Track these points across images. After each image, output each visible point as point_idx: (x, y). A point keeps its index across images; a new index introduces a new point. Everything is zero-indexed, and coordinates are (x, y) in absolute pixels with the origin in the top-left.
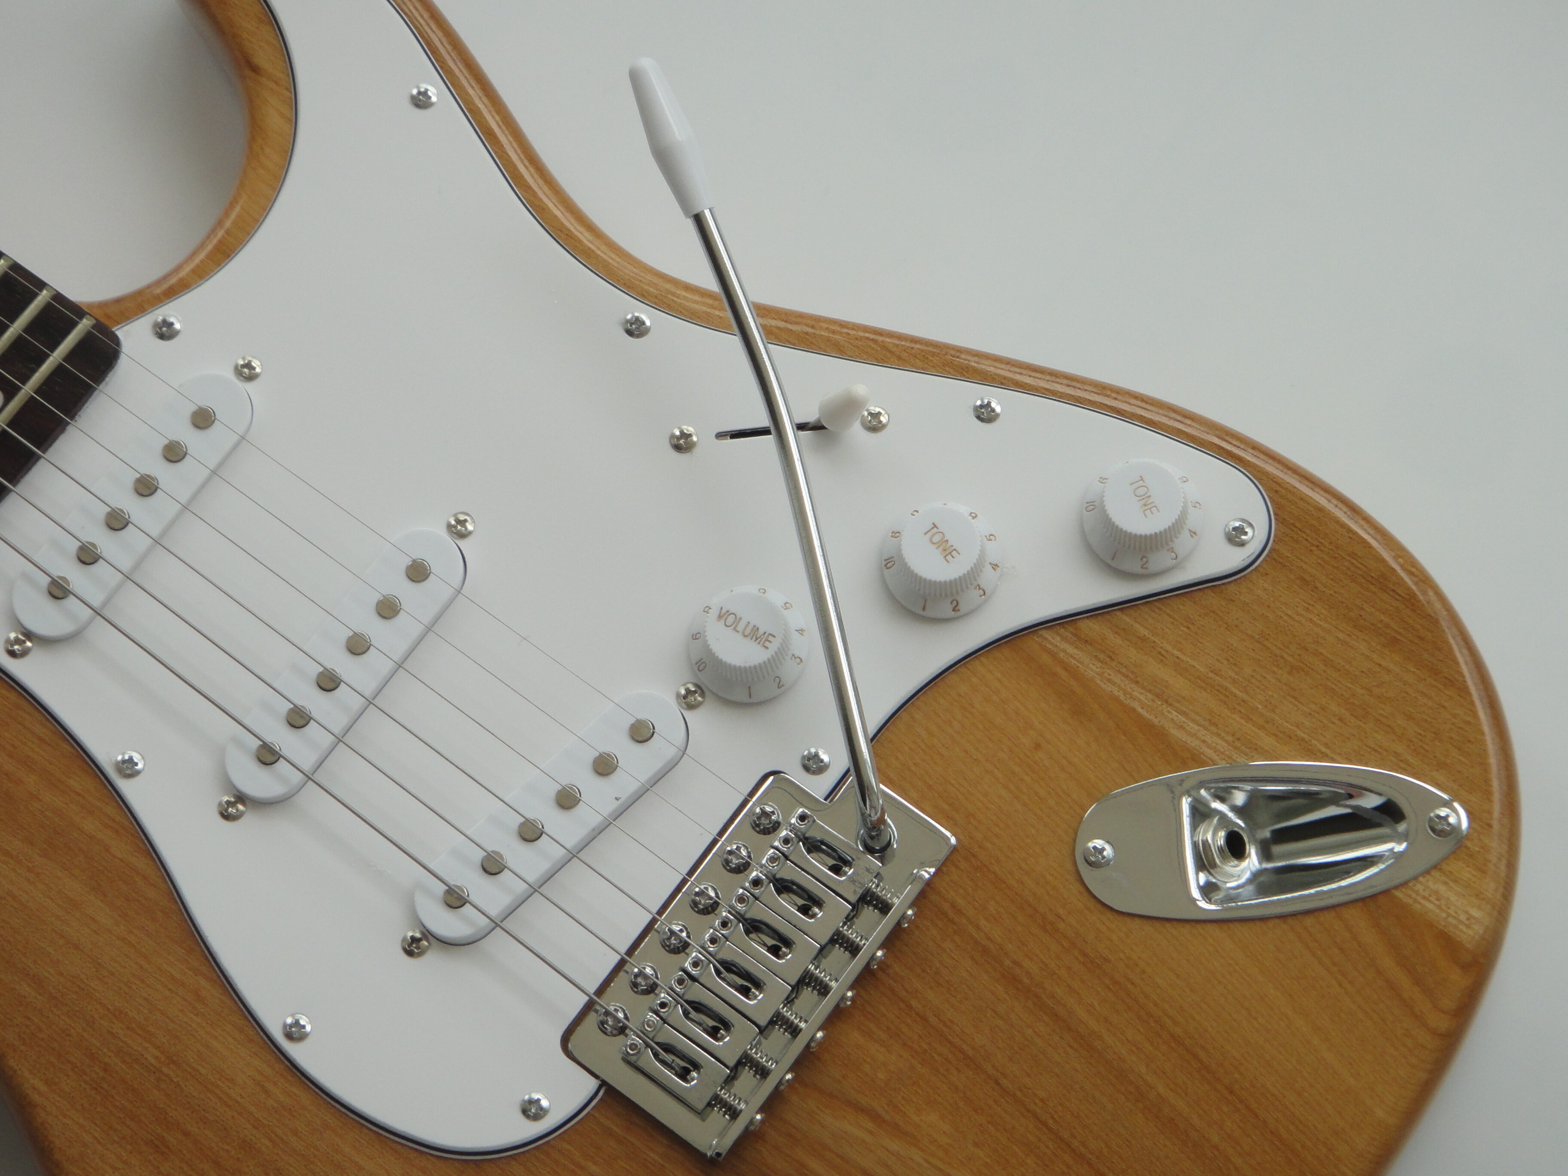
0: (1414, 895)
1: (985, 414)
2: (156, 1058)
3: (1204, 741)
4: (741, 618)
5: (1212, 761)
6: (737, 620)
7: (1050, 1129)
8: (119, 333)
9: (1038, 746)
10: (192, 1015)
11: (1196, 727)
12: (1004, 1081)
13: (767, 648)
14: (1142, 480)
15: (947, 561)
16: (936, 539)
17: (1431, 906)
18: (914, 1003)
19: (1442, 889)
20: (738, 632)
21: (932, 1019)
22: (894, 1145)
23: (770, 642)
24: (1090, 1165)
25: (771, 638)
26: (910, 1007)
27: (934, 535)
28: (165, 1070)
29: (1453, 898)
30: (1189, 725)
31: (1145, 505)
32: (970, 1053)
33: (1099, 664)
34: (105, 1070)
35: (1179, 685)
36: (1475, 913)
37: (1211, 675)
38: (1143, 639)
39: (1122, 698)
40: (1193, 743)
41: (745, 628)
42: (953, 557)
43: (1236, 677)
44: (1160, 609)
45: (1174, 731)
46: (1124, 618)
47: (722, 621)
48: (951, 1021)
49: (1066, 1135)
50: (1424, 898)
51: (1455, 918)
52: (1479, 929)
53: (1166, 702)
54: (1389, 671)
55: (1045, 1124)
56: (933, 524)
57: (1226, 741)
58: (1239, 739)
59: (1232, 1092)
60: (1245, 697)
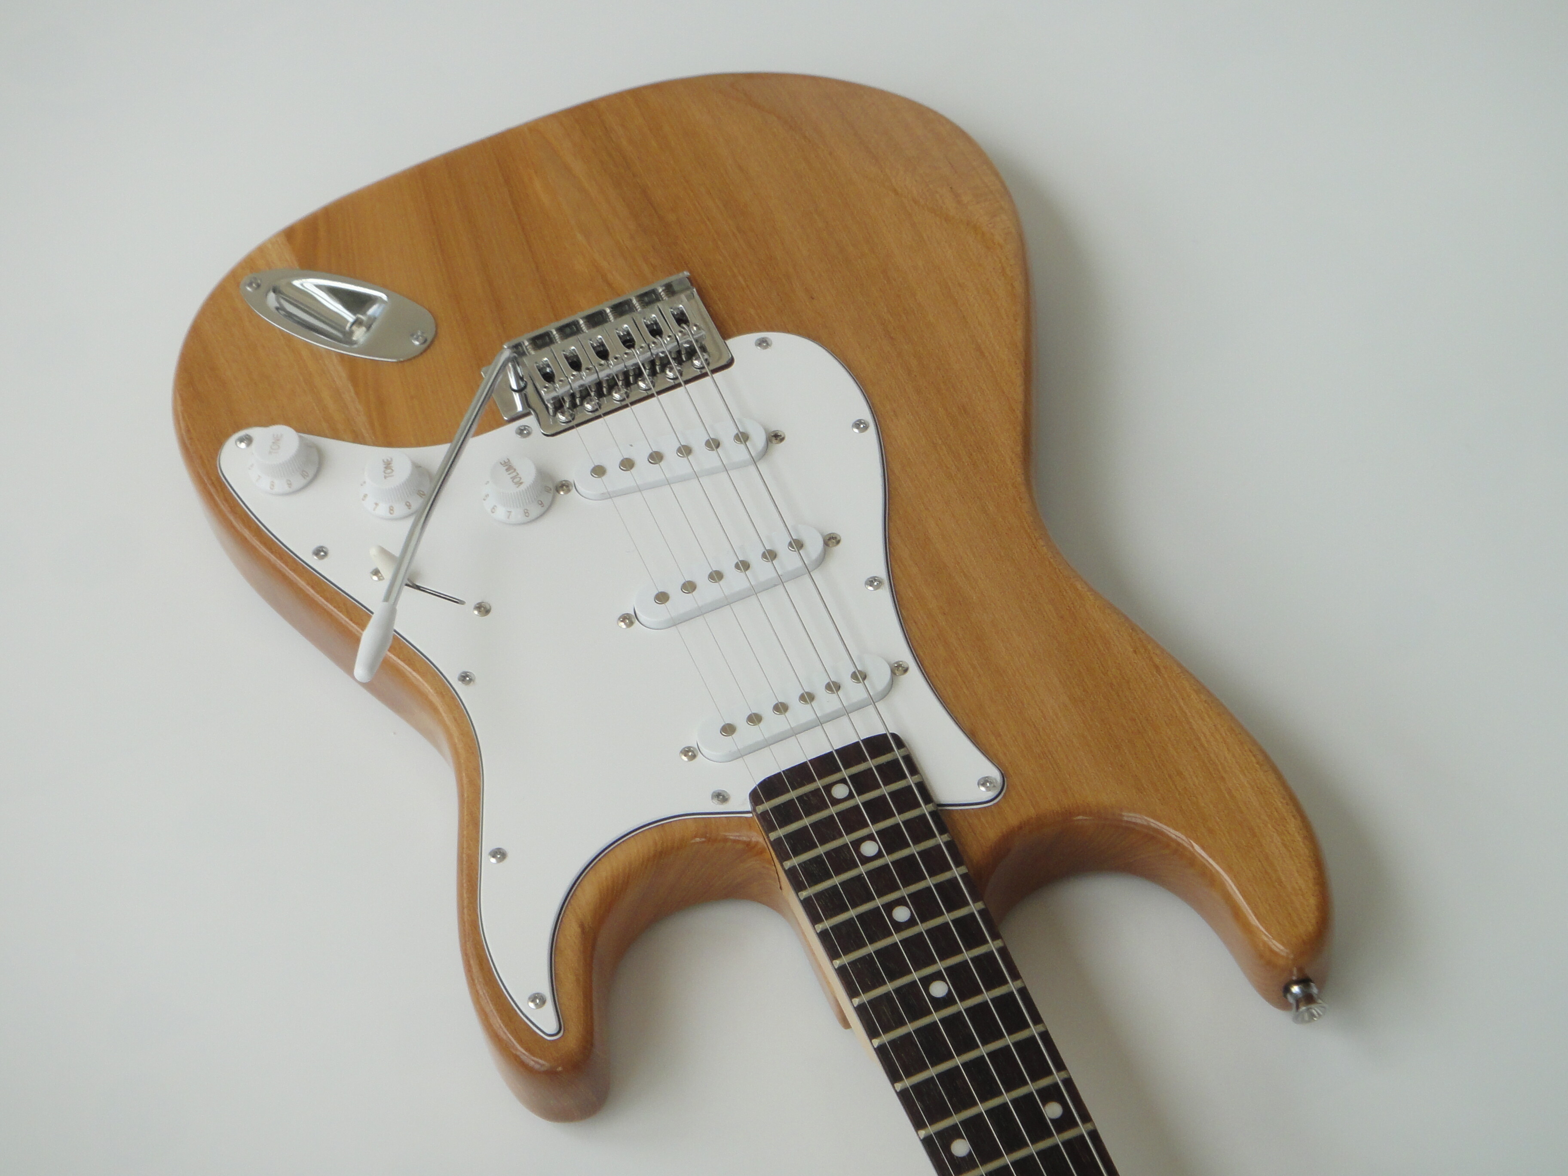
0: (290, 263)
1: (321, 553)
2: (941, 449)
6: (513, 478)
9: (412, 397)
10: (912, 460)
11: (332, 373)
12: (534, 267)
14: (267, 453)
16: (389, 471)
19: (275, 261)
20: (517, 472)
22: (603, 264)
23: (504, 461)
24: (520, 220)
27: (389, 473)
28: (940, 442)
29: (274, 255)
30: (335, 376)
31: (278, 440)
32: (541, 286)
33: (356, 420)
34: (971, 455)
35: (326, 394)
37: (307, 392)
39: (357, 401)
40: (339, 367)
42: (387, 460)
43: (297, 386)
45: (344, 376)
47: (522, 481)
48: (540, 301)
49: (522, 235)
50: (286, 260)
51: (280, 247)
53: (337, 390)
54: (226, 358)
55: (528, 243)
57: (323, 361)
58: (317, 360)
59: (434, 222)
60: (300, 376)
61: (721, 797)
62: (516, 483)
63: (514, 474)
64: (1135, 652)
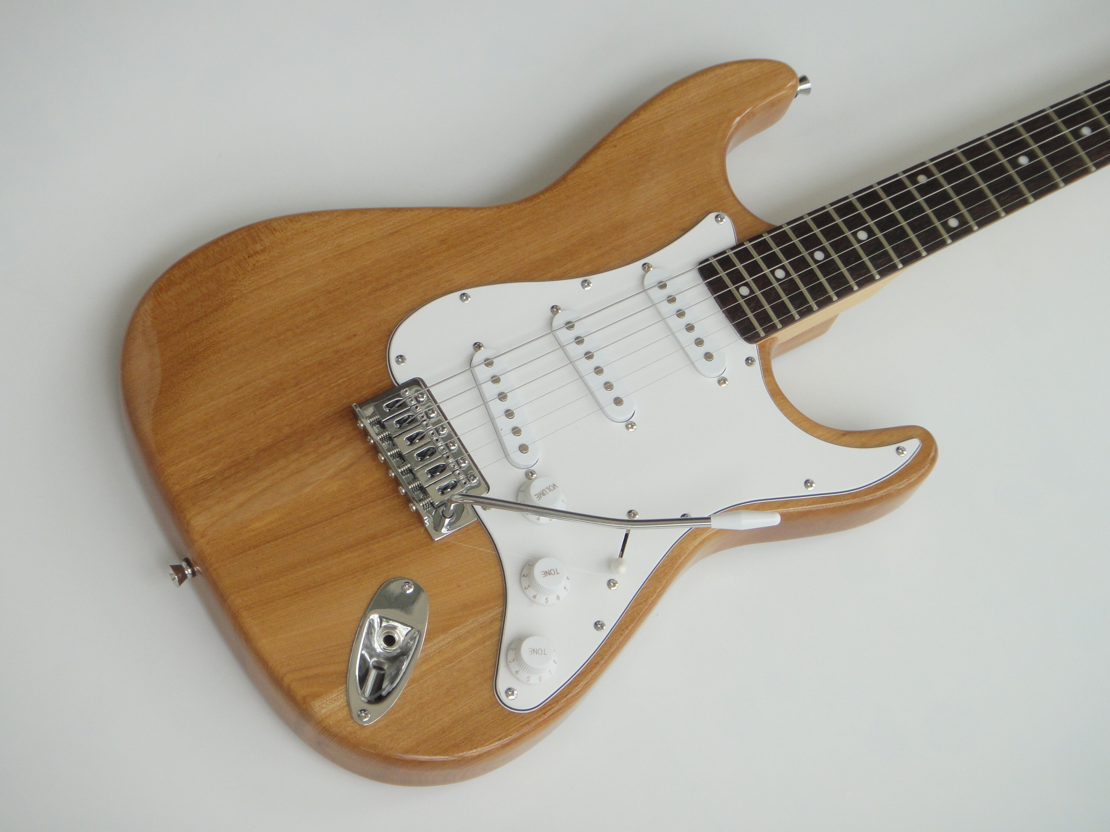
0: (341, 692)
1: (598, 625)
2: (475, 253)
3: (435, 645)
4: (551, 491)
5: (426, 645)
7: (312, 525)
8: (755, 345)
9: (459, 586)
10: (486, 270)
11: (441, 645)
12: (336, 518)
13: (535, 495)
14: (545, 654)
15: (542, 572)
16: (552, 572)
17: (333, 696)
18: (380, 501)
19: (338, 703)
20: (546, 488)
21: (371, 504)
22: (332, 471)
23: (537, 498)
24: (292, 533)
25: (538, 498)
26: (380, 499)
27: (554, 571)
28: (470, 254)
29: (333, 706)
30: (443, 643)
31: (534, 650)
32: (353, 512)
33: (481, 622)
34: (478, 236)
35: (461, 646)
36: (324, 711)
37: (459, 660)
38: (484, 642)
39: (465, 624)
40: (435, 641)
41: (545, 491)
42: (543, 574)
43: (454, 668)
44: (493, 653)
45: (443, 636)
46: (495, 639)
47: (551, 485)
48: (368, 510)
49: (307, 530)
50: (338, 695)
51: (325, 702)
52: (317, 709)
53: (456, 639)
54: (432, 724)
55: (314, 525)
56: (559, 573)
57: (431, 653)
58: (429, 658)
59: (296, 593)
60: (445, 668)
61: (749, 361)
62: (554, 488)
63: (547, 490)
64: (615, 147)
